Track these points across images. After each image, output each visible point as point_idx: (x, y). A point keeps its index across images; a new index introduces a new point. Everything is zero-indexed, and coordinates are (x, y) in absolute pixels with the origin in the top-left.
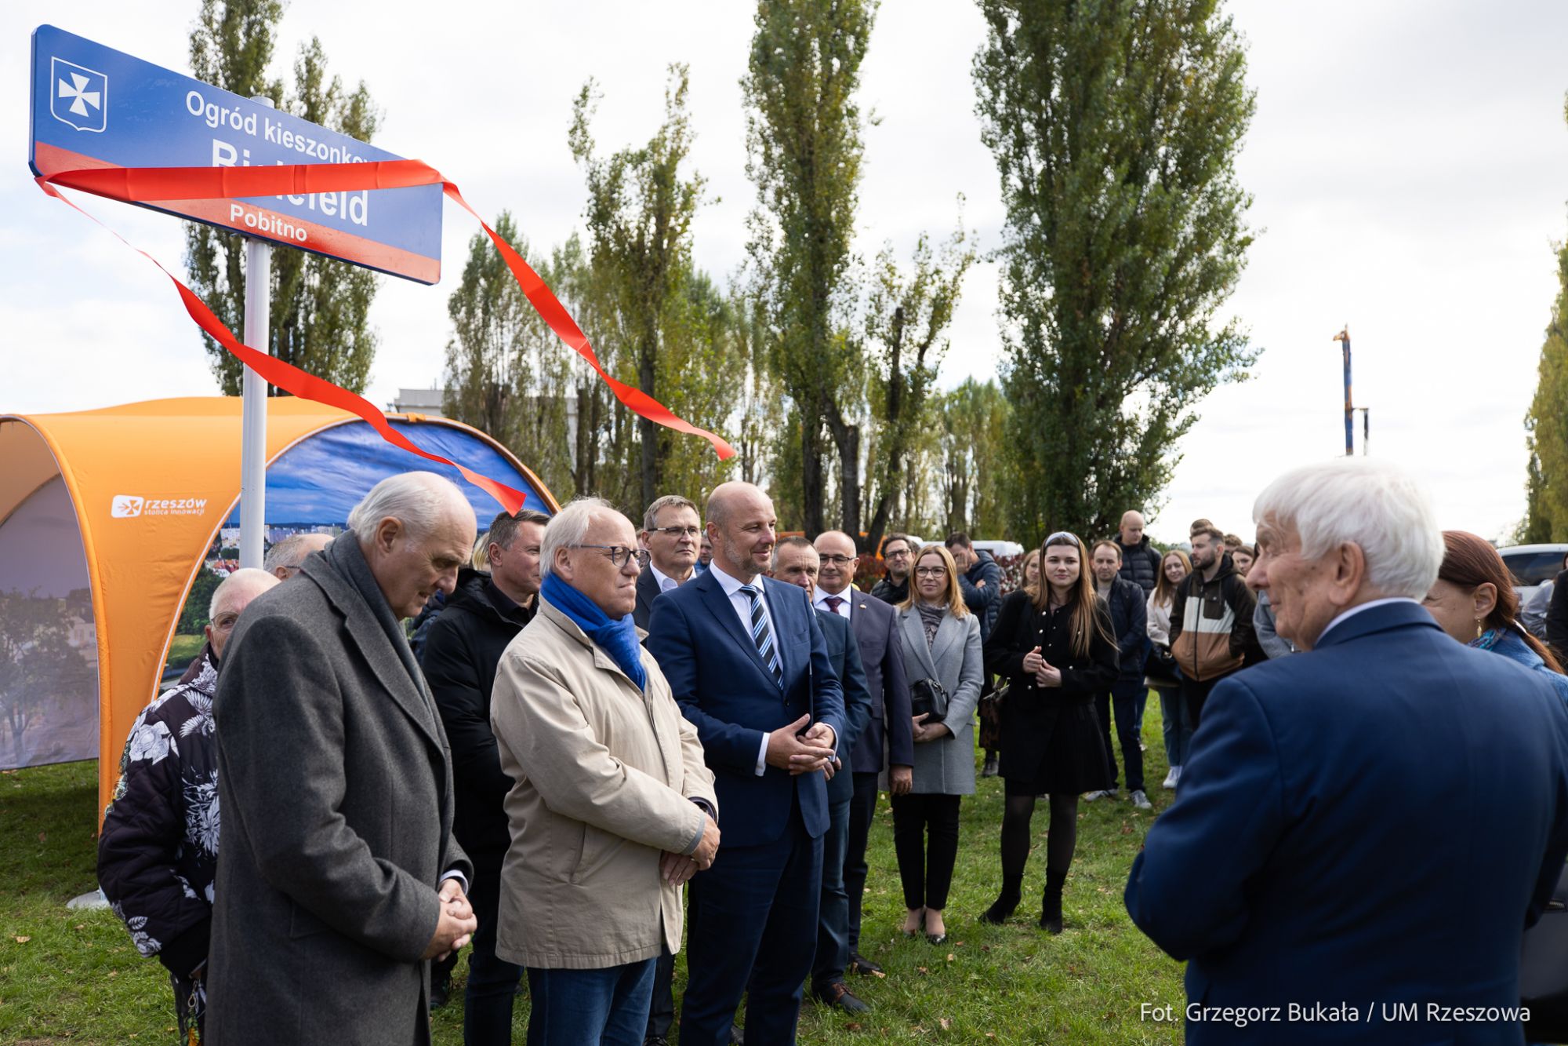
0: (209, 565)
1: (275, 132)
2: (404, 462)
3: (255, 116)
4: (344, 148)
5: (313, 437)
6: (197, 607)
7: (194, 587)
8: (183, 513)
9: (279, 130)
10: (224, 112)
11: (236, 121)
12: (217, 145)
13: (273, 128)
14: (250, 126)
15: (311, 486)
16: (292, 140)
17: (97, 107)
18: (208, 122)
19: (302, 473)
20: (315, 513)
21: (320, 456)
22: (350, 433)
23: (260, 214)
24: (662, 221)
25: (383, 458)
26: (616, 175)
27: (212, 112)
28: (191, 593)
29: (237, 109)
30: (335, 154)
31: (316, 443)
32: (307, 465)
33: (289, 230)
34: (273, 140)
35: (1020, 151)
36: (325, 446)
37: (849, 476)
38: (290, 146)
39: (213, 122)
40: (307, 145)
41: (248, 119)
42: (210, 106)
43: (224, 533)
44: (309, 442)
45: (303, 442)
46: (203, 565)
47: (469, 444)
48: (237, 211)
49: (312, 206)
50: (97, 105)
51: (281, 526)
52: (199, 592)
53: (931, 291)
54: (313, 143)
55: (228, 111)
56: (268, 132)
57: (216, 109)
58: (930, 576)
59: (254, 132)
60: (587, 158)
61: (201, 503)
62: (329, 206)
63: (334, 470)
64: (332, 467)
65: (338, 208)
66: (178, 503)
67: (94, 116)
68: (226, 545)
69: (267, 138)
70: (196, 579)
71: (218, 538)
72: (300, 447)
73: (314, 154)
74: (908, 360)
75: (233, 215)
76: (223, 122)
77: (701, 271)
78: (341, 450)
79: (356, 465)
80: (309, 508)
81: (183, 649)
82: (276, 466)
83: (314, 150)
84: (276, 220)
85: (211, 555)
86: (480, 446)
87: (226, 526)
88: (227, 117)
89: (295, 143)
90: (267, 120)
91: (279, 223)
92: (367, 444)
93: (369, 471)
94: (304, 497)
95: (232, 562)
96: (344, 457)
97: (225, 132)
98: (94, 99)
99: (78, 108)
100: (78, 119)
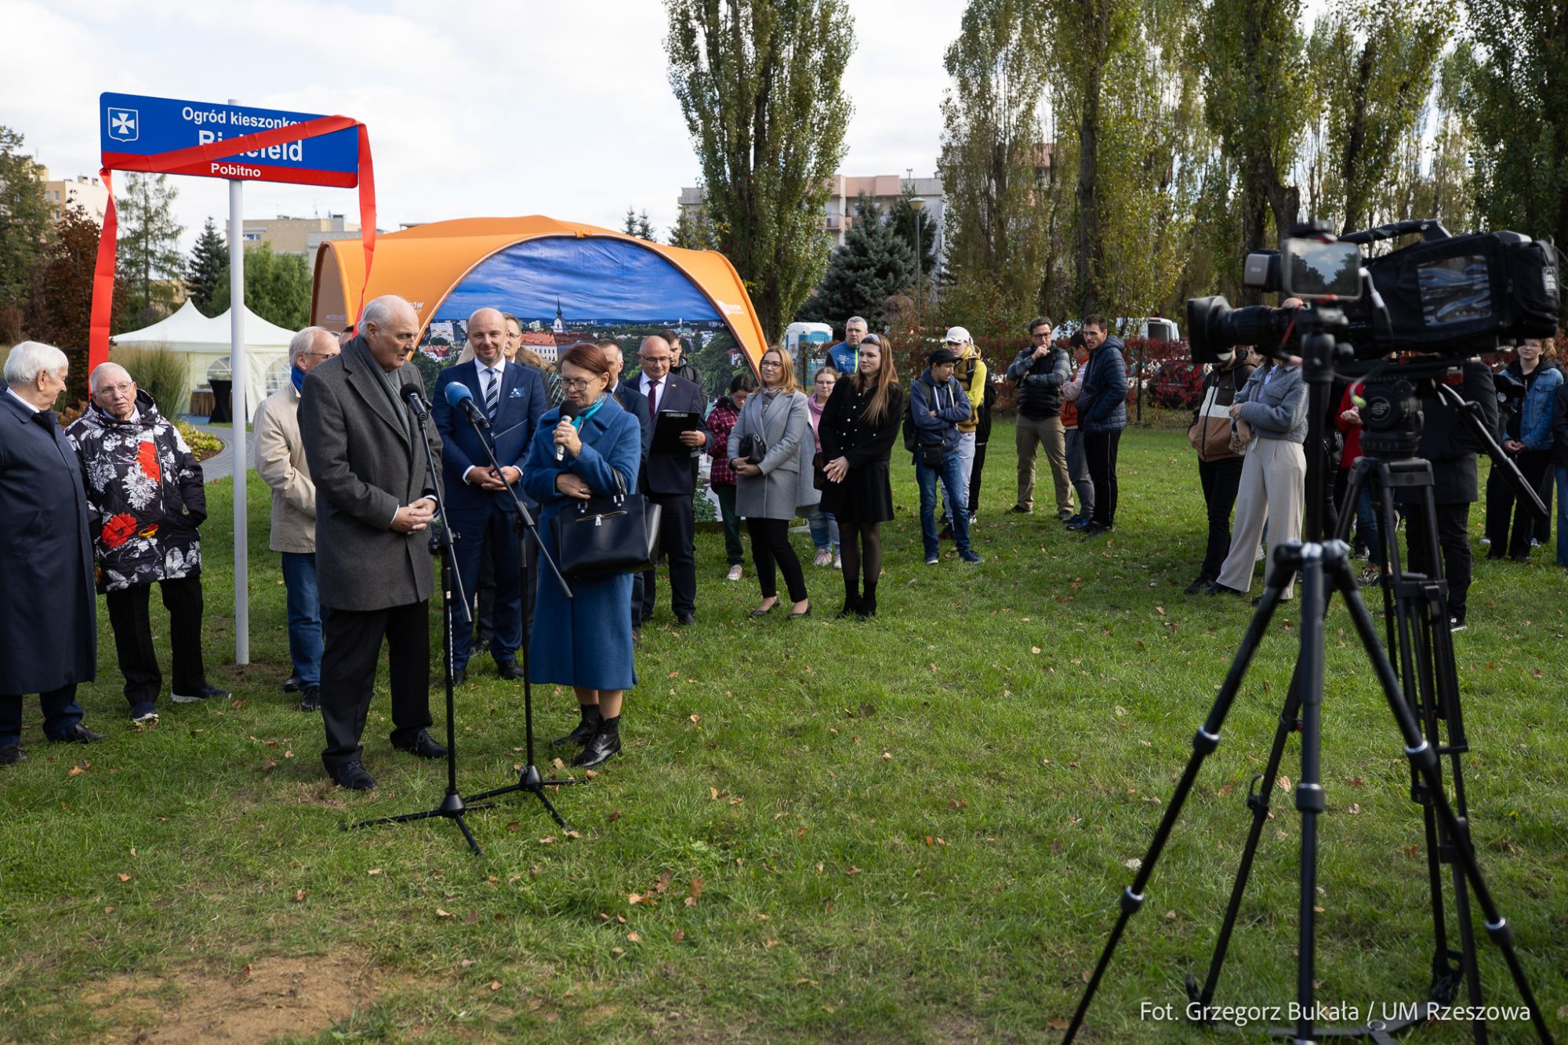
0: (422, 349)
1: (238, 119)
2: (575, 270)
3: (224, 112)
4: (284, 119)
5: (499, 253)
9: (240, 117)
10: (205, 114)
11: (213, 118)
12: (202, 133)
13: (236, 117)
14: (222, 118)
16: (248, 121)
17: (133, 127)
18: (196, 123)
19: (492, 281)
21: (506, 267)
22: (530, 248)
23: (231, 165)
25: (557, 267)
27: (198, 116)
29: (213, 111)
31: (502, 258)
32: (495, 275)
33: (249, 171)
34: (237, 123)
36: (509, 260)
38: (248, 124)
40: (259, 122)
41: (220, 115)
42: (196, 113)
43: (433, 326)
44: (497, 257)
45: (491, 257)
47: (634, 252)
48: (216, 166)
49: (263, 156)
54: (263, 120)
55: (207, 114)
56: (233, 119)
57: (200, 114)
58: (770, 368)
59: (224, 121)
61: (421, 305)
62: (275, 154)
63: (516, 277)
64: (516, 276)
65: (281, 154)
67: (132, 132)
68: (434, 335)
69: (233, 123)
71: (428, 330)
72: (490, 261)
75: (213, 168)
78: (522, 263)
82: (472, 276)
84: (239, 168)
86: (646, 253)
87: (433, 321)
88: (207, 117)
90: (232, 113)
91: (242, 169)
92: (543, 256)
93: (546, 278)
94: (492, 299)
95: (438, 348)
96: (525, 267)
97: (207, 125)
98: (131, 124)
99: (123, 131)
100: (123, 136)
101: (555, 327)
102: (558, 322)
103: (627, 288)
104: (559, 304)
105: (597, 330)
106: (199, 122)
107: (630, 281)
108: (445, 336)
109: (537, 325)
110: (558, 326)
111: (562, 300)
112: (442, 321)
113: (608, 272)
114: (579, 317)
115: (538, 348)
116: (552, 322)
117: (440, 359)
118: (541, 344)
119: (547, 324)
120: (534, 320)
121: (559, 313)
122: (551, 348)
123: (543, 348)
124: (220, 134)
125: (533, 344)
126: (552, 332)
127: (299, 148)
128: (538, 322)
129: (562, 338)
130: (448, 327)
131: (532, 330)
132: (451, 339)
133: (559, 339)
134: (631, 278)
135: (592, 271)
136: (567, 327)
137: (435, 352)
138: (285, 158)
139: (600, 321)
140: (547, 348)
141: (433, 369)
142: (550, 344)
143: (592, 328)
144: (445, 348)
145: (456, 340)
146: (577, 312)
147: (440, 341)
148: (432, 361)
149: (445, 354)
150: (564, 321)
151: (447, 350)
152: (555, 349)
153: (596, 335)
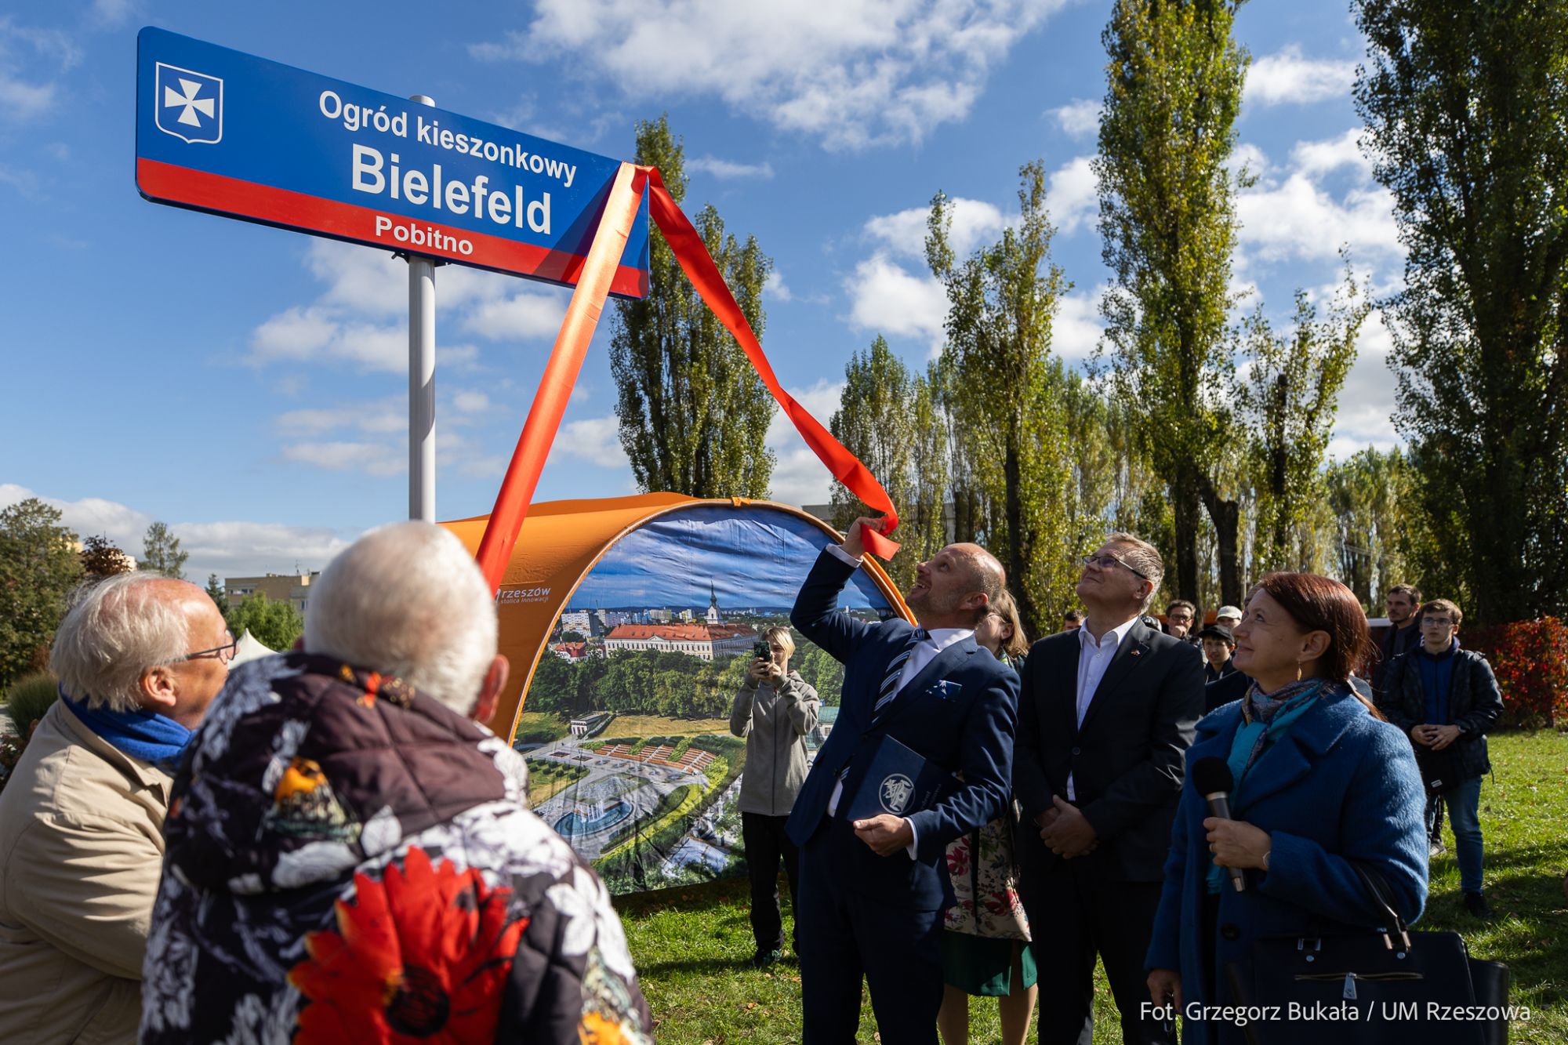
0: (552, 648)
1: (430, 133)
2: (730, 546)
3: (404, 115)
4: (518, 147)
6: (542, 687)
7: (538, 668)
8: (531, 600)
9: (436, 130)
10: (367, 112)
11: (382, 122)
12: (358, 150)
13: (428, 127)
14: (399, 126)
15: (642, 572)
16: (451, 140)
17: (211, 115)
18: (347, 126)
19: (634, 560)
20: (647, 597)
21: (650, 542)
22: (678, 519)
23: (413, 226)
24: (1022, 319)
25: (709, 543)
26: (975, 283)
27: (352, 113)
28: (536, 674)
29: (383, 108)
30: (507, 154)
31: (646, 531)
32: (639, 552)
33: (450, 243)
34: (429, 141)
35: (1427, 181)
36: (655, 533)
37: (1227, 553)
38: (450, 147)
39: (352, 125)
40: (471, 145)
41: (396, 119)
42: (348, 106)
43: (565, 618)
44: (640, 530)
46: (546, 648)
48: (384, 223)
49: (479, 214)
50: (211, 114)
51: (616, 610)
52: (543, 673)
53: (1319, 351)
54: (479, 143)
55: (371, 112)
56: (422, 132)
57: (357, 109)
59: (404, 133)
60: (948, 272)
61: (546, 591)
62: (499, 212)
64: (662, 553)
65: (513, 214)
66: (527, 592)
67: (207, 125)
68: (566, 629)
69: (420, 139)
70: (540, 661)
71: (559, 623)
73: (481, 155)
74: (1294, 427)
75: (379, 228)
76: (365, 124)
77: (1071, 372)
78: (670, 537)
79: (685, 550)
80: (641, 592)
81: (529, 725)
83: (481, 150)
84: (433, 232)
85: (554, 638)
87: (566, 611)
88: (370, 118)
89: (455, 143)
90: (420, 119)
91: (437, 235)
92: (694, 529)
93: (697, 556)
94: (636, 583)
95: (572, 645)
96: (674, 543)
97: (368, 136)
98: (207, 106)
99: (188, 118)
100: (188, 130)
101: (709, 617)
102: (712, 611)
103: (787, 569)
104: (712, 588)
105: (757, 620)
106: (353, 125)
107: (791, 561)
108: (579, 630)
109: (688, 615)
110: (712, 617)
111: (717, 583)
112: (576, 611)
113: (766, 550)
114: (736, 605)
115: (690, 644)
116: (705, 610)
117: (574, 659)
118: (694, 639)
119: (699, 613)
120: (685, 609)
121: (714, 600)
122: (705, 644)
123: (697, 644)
124: (395, 158)
125: (685, 639)
126: (705, 625)
127: (546, 209)
128: (689, 611)
129: (717, 631)
130: (584, 618)
131: (682, 621)
132: (587, 634)
133: (715, 633)
134: (790, 556)
135: (749, 548)
136: (723, 617)
137: (568, 650)
138: (519, 224)
139: (760, 610)
140: (701, 644)
141: (566, 673)
142: (704, 639)
143: (751, 619)
144: (580, 645)
145: (593, 635)
146: (734, 598)
147: (574, 637)
148: (565, 663)
149: (580, 653)
150: (719, 610)
151: (583, 649)
152: (710, 644)
153: (755, 627)
